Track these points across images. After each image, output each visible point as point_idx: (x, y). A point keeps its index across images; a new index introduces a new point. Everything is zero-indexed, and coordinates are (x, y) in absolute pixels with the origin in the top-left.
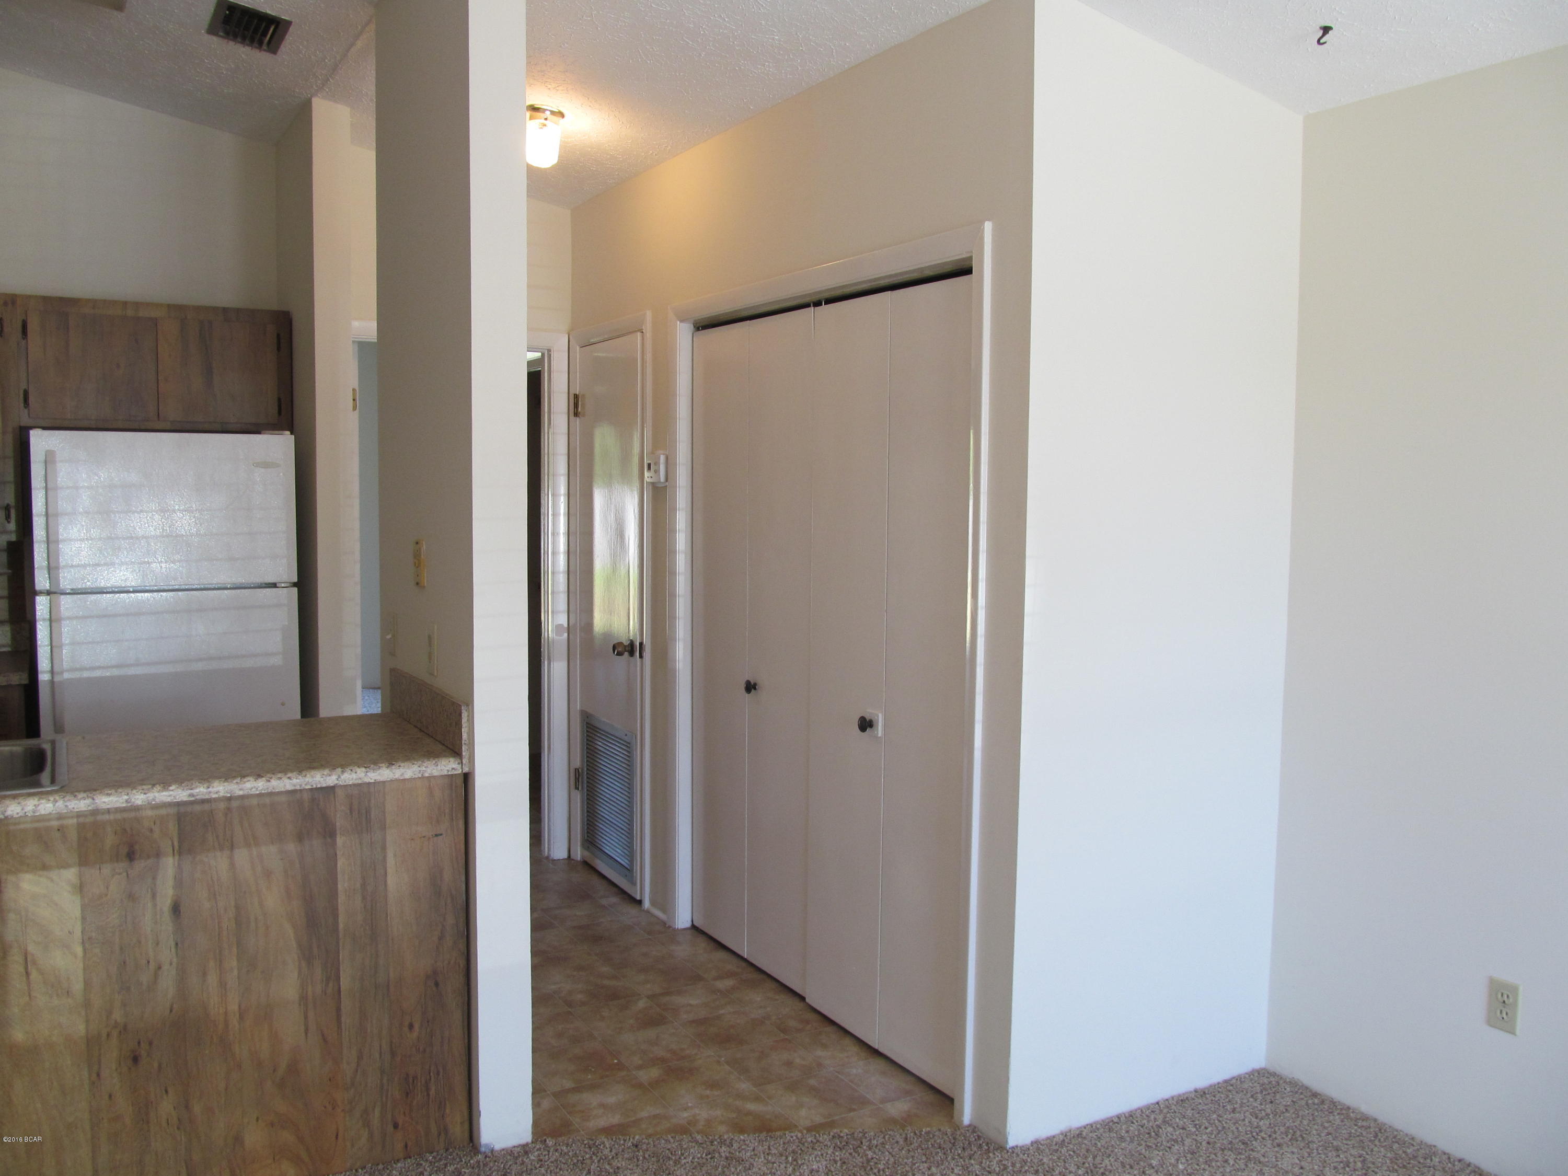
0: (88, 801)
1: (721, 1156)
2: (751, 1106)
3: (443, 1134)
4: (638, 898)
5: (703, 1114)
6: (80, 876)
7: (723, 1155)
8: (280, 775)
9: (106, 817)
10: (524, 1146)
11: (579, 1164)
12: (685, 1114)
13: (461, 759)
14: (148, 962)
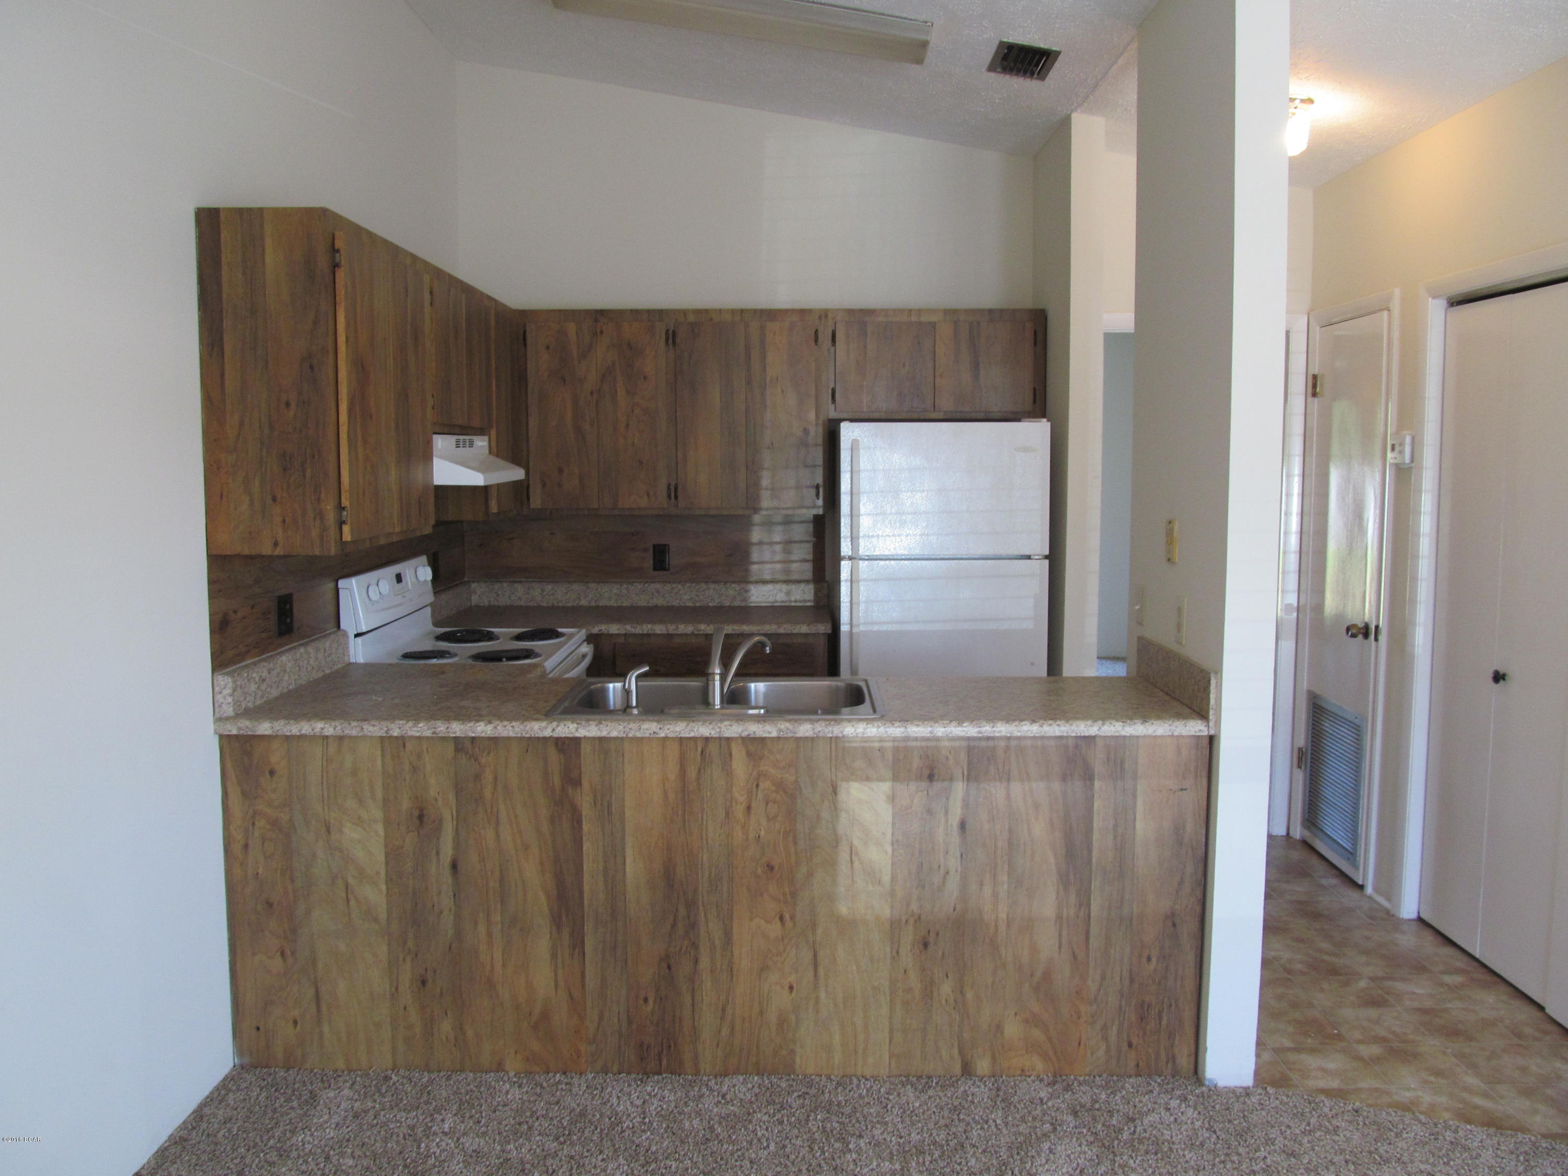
0: (902, 729)
1: (1445, 1140)
2: (1479, 1101)
3: (1171, 1061)
4: (1360, 883)
5: (1427, 1098)
6: (893, 788)
7: (1448, 1139)
8: (1050, 722)
9: (914, 744)
10: (1246, 1089)
11: (1299, 1115)
12: (1407, 1094)
13: (1208, 722)
14: (939, 867)
